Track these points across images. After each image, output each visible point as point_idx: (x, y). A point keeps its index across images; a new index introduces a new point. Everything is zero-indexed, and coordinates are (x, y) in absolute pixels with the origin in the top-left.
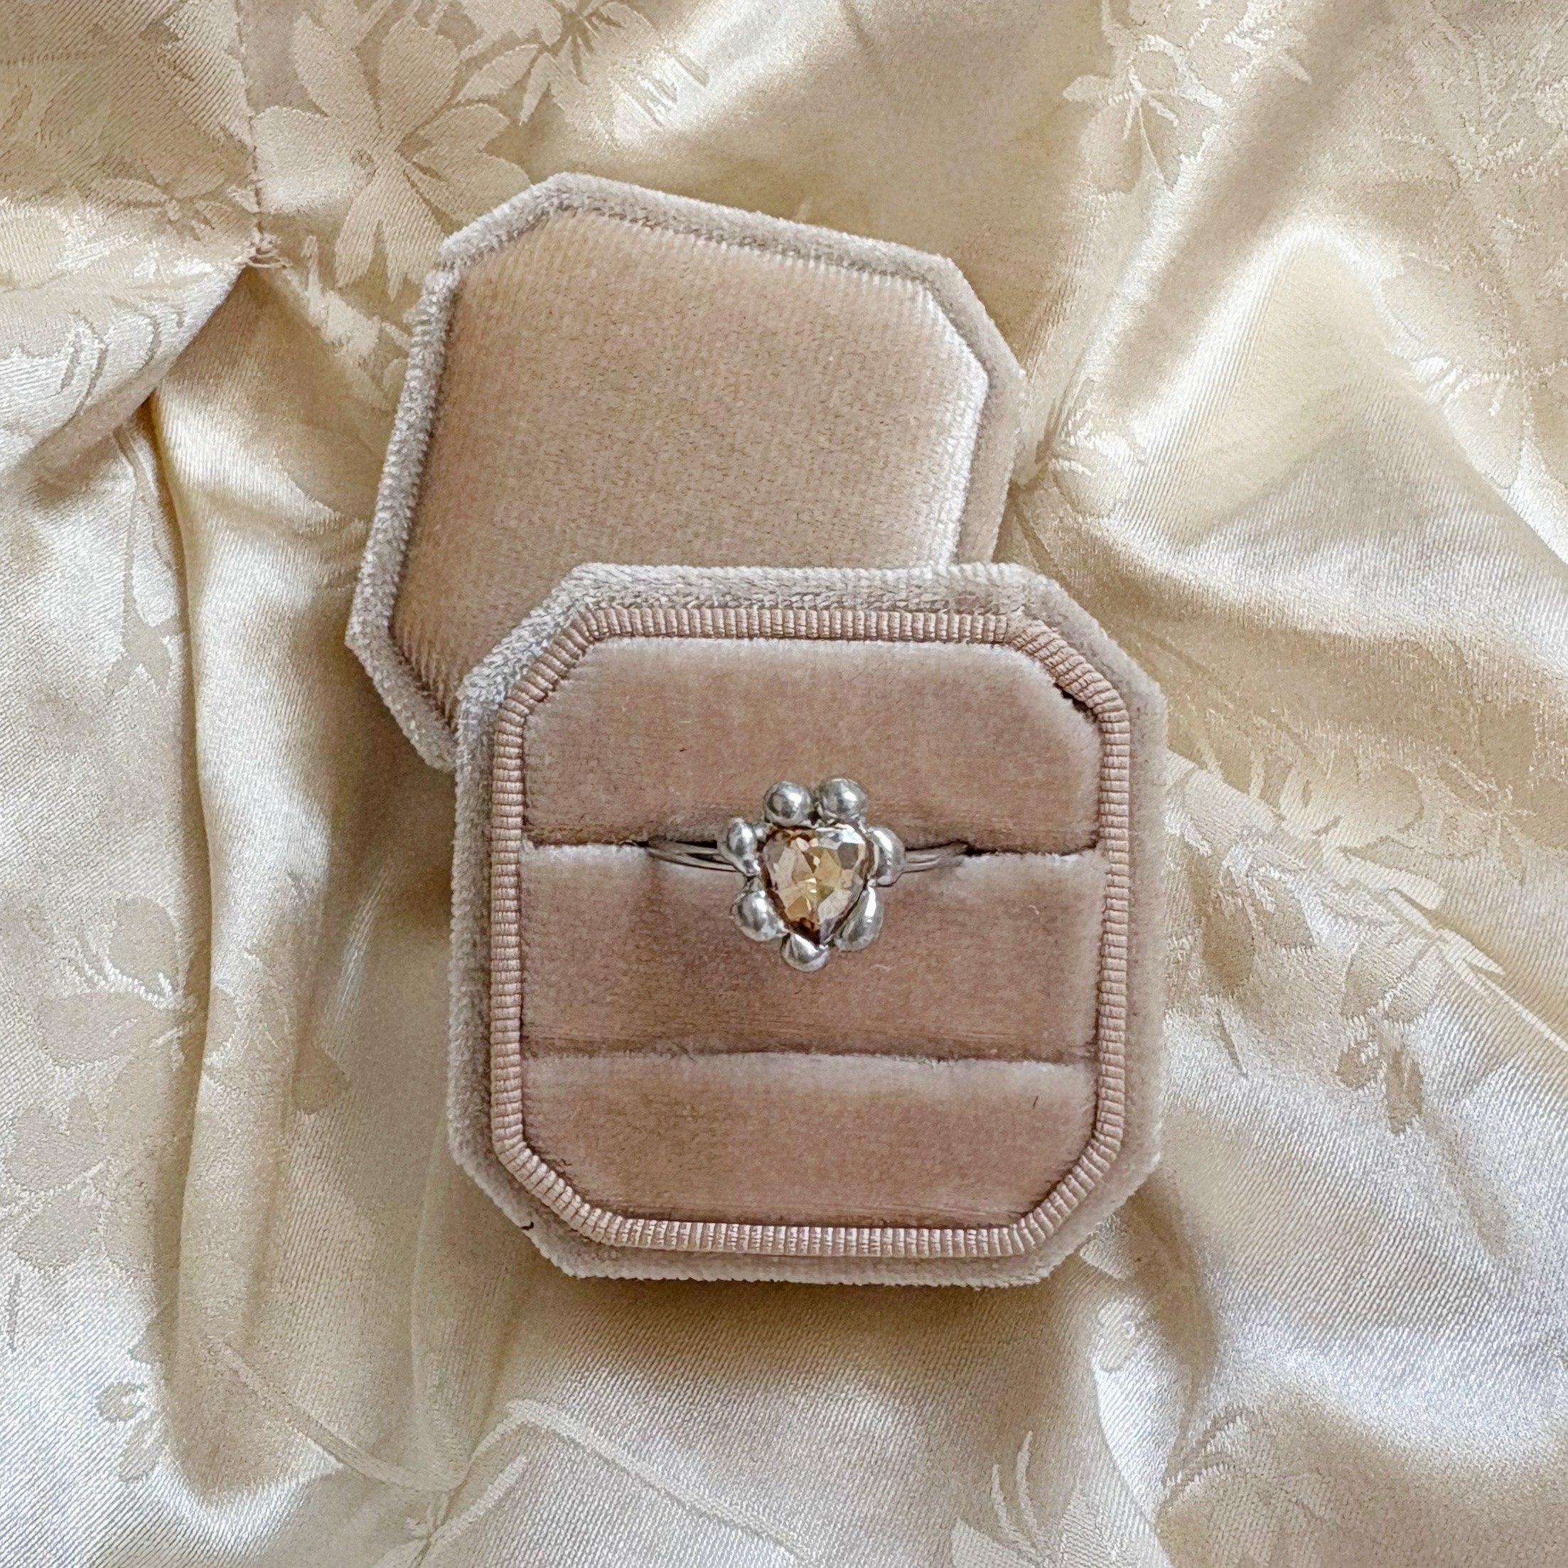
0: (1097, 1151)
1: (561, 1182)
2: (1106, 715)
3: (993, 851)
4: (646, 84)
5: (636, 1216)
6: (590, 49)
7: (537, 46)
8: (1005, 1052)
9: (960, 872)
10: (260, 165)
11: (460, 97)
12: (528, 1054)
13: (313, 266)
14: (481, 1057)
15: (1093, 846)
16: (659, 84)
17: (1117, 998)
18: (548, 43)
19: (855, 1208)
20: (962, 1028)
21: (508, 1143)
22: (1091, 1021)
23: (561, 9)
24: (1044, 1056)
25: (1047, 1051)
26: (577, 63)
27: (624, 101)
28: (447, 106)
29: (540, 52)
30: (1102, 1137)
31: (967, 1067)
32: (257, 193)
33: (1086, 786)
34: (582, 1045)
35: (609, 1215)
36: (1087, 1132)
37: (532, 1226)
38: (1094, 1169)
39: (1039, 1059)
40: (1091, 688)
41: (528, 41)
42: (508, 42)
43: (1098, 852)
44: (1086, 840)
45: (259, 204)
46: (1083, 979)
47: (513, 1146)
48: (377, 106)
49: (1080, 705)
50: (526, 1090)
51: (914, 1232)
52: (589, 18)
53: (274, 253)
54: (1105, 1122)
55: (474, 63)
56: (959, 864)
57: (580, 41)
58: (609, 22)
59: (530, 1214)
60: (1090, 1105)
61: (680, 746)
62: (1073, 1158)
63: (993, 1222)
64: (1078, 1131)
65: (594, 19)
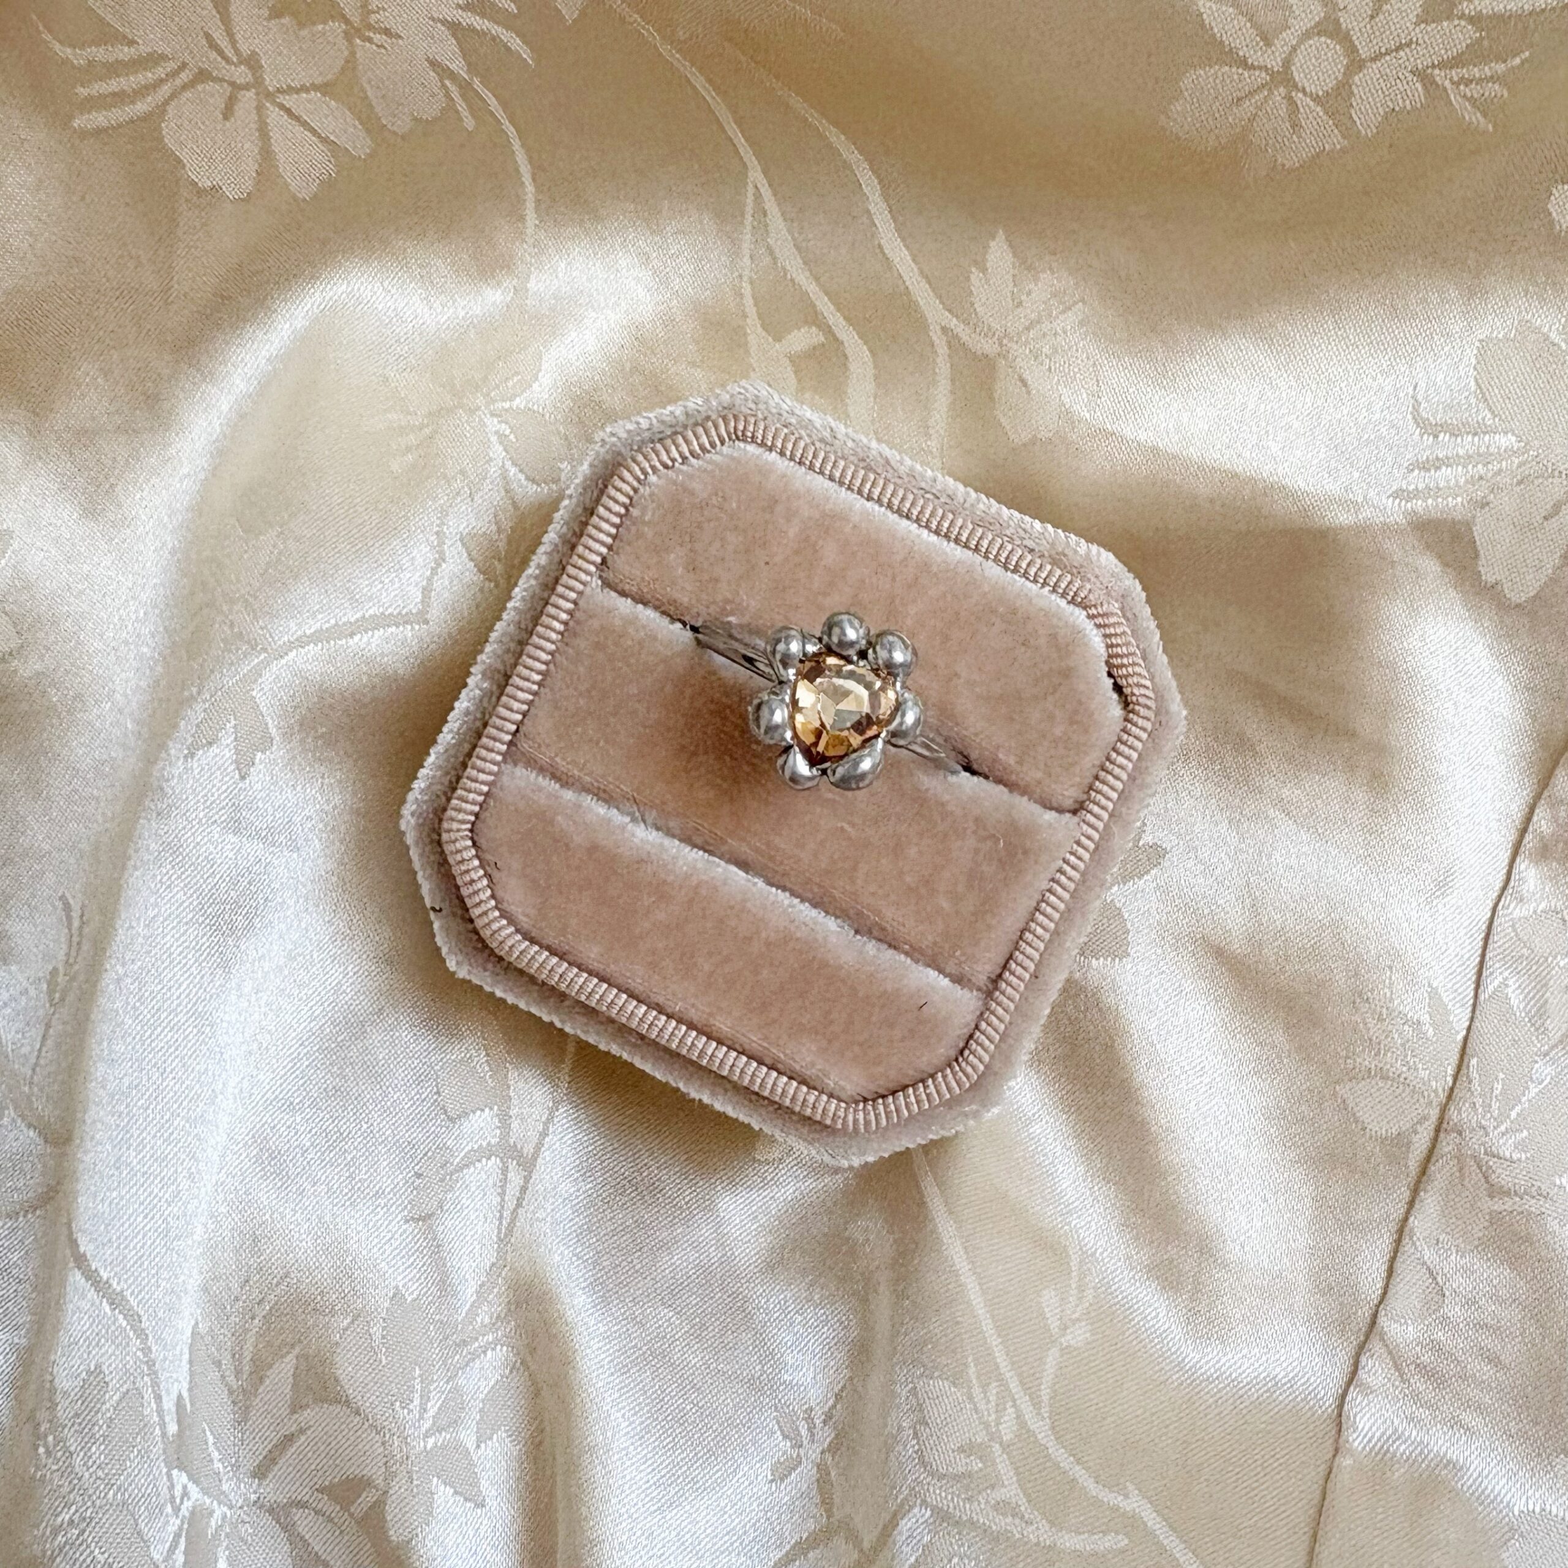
0: (954, 1074)
1: (485, 882)
2: (1137, 708)
3: (986, 777)
5: (533, 941)
8: (915, 953)
9: (952, 779)
12: (509, 760)
14: (467, 747)
15: (1074, 812)
17: (1031, 952)
19: (723, 1025)
20: (890, 915)
21: (455, 826)
22: (1002, 961)
24: (948, 970)
25: (951, 968)
30: (964, 1064)
31: (878, 949)
33: (1091, 759)
34: (558, 774)
35: (512, 929)
36: (953, 1053)
37: (440, 910)
38: (944, 1087)
39: (941, 972)
40: (1135, 679)
43: (1076, 819)
44: (1069, 803)
46: (1011, 922)
47: (458, 830)
49: (1118, 688)
50: (494, 790)
51: (765, 1069)
54: (971, 1053)
56: (954, 772)
59: (443, 900)
60: (966, 1031)
61: (767, 559)
62: (932, 1072)
63: (835, 1094)
64: (944, 1050)
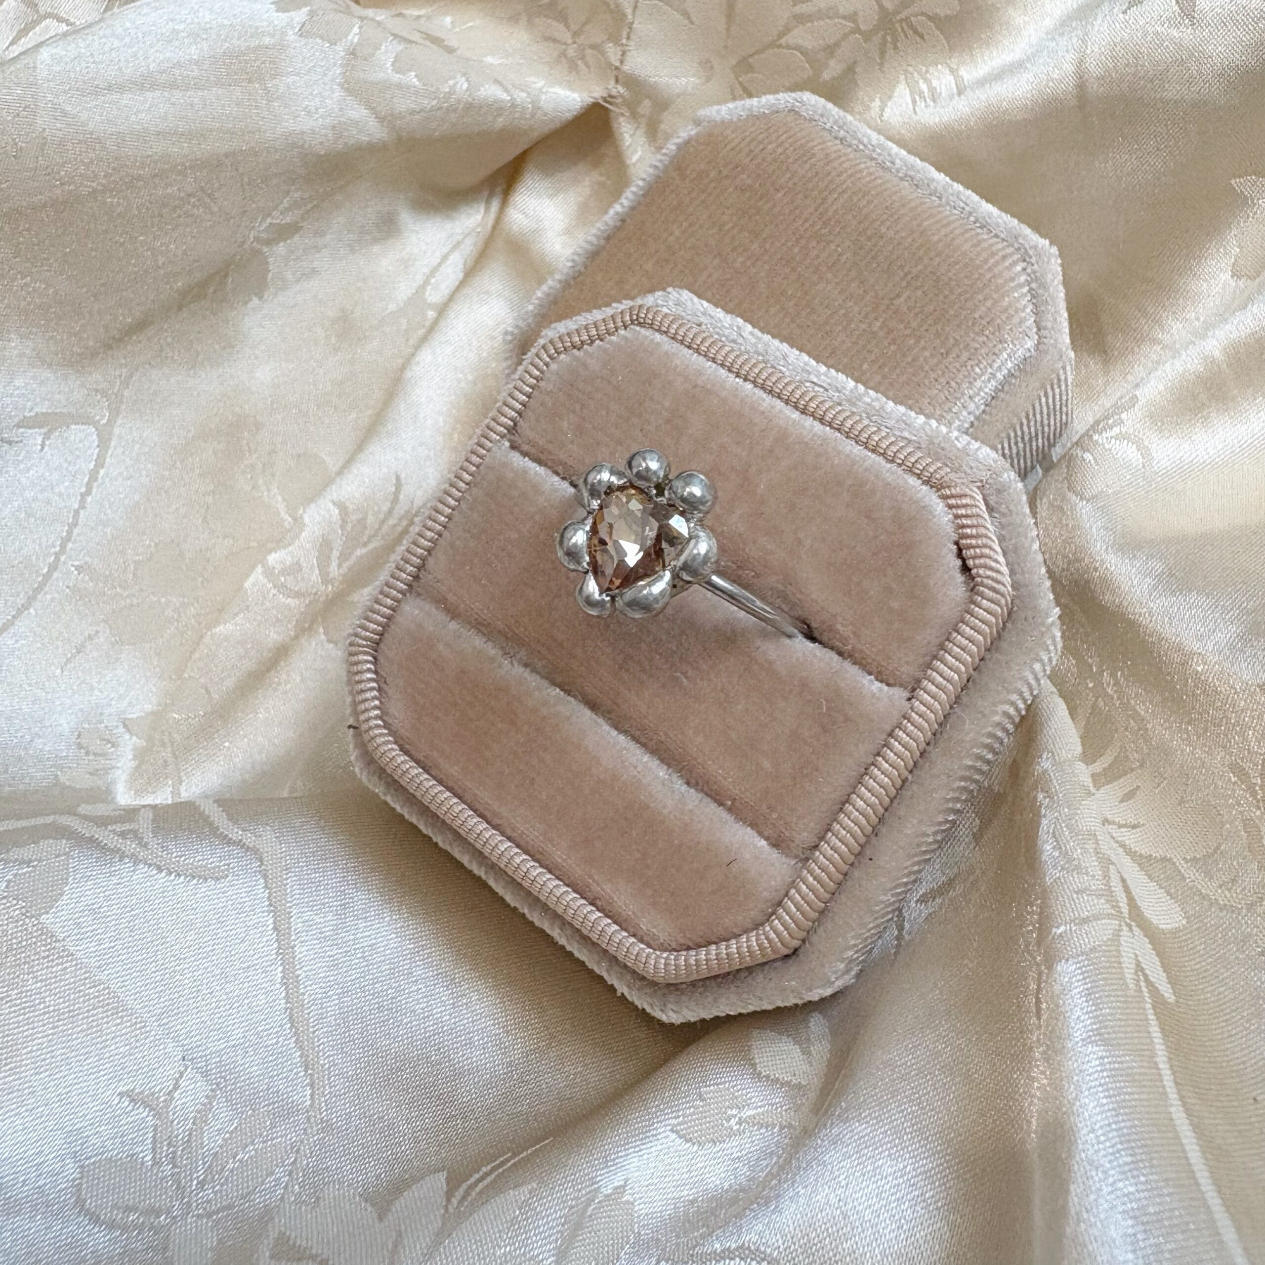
3: (824, 645)
4: (924, 87)
6: (896, 48)
7: (852, 25)
8: (737, 810)
10: (632, 36)
11: (783, 41)
13: (643, 121)
16: (932, 90)
18: (862, 27)
20: (715, 768)
23: (881, 6)
24: (766, 833)
25: (770, 831)
26: (882, 54)
27: (902, 93)
28: (774, 44)
29: (853, 32)
31: (702, 802)
32: (624, 54)
34: (449, 607)
36: (761, 918)
39: (760, 834)
41: (844, 18)
42: (830, 13)
45: (622, 62)
48: (728, 30)
49: (966, 569)
50: (396, 615)
52: (901, 21)
53: (619, 100)
55: (801, 19)
57: (889, 38)
58: (916, 32)
65: (904, 24)
